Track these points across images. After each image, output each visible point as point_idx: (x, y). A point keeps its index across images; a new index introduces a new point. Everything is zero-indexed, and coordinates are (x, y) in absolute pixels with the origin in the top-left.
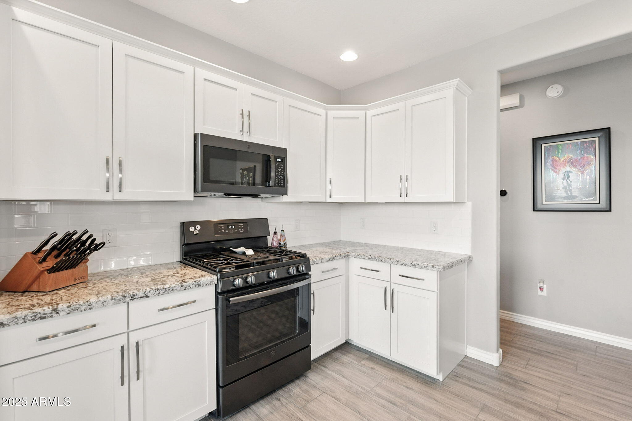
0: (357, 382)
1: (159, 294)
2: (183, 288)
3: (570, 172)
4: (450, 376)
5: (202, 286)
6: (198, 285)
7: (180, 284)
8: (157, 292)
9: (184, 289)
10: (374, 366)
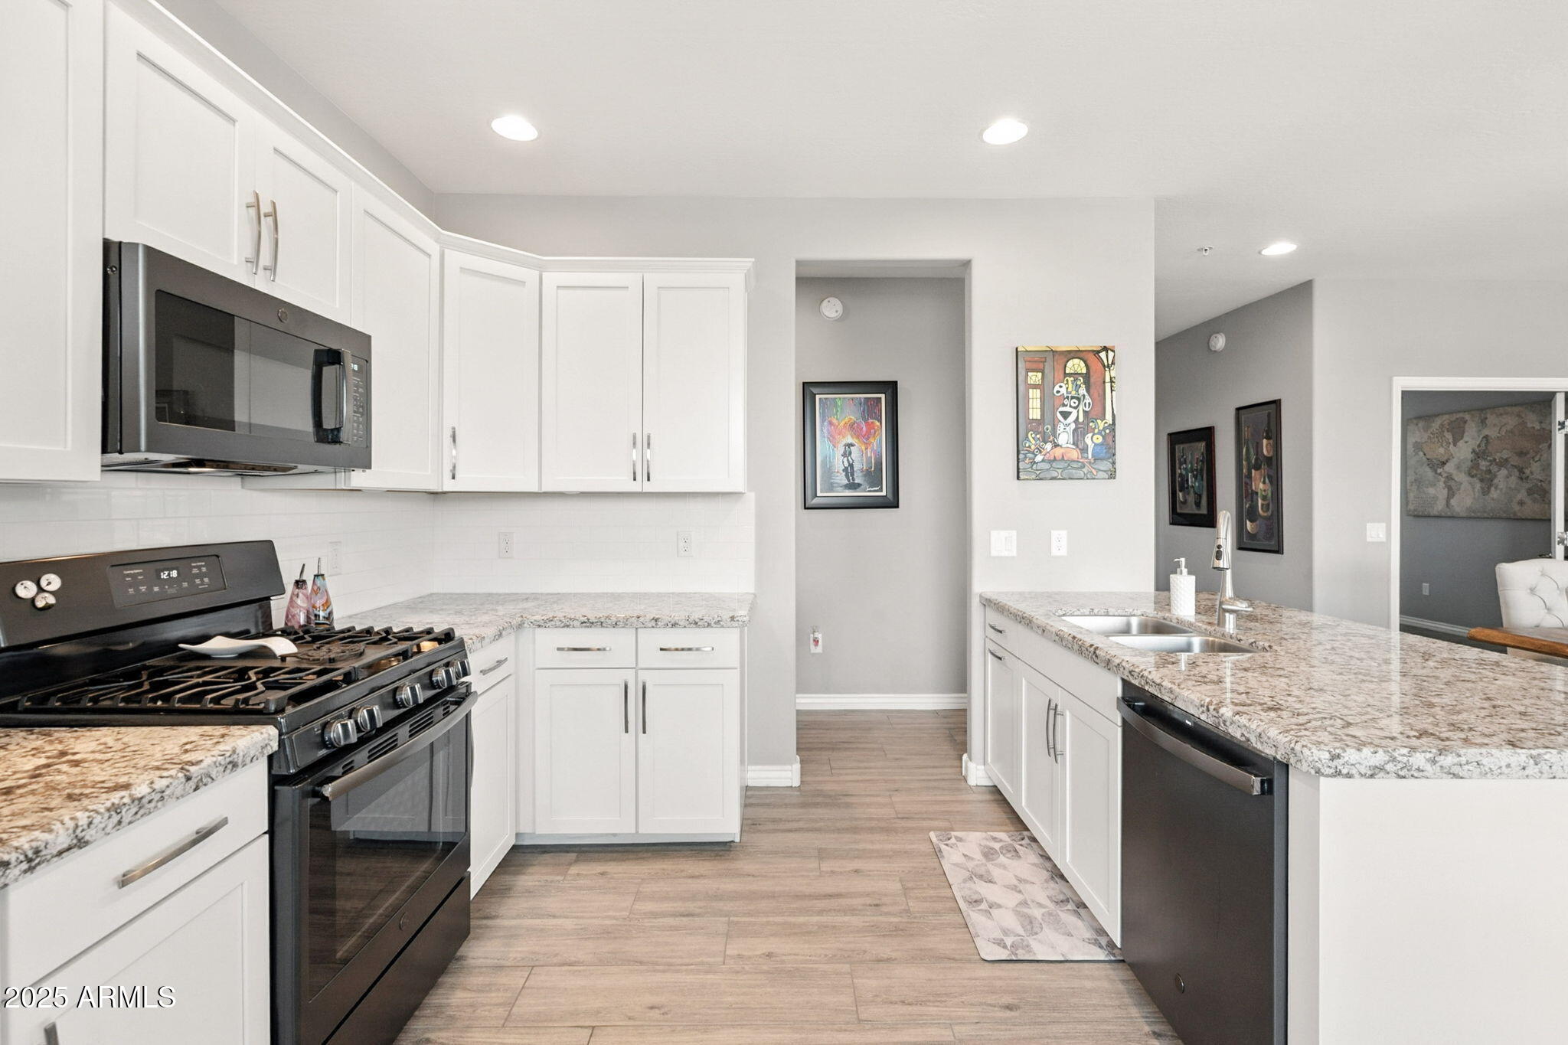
0: (592, 912)
1: (120, 822)
2: (192, 784)
3: (852, 445)
4: (745, 828)
5: (240, 766)
6: (230, 766)
7: (181, 775)
8: (115, 818)
9: (194, 787)
10: (601, 868)
